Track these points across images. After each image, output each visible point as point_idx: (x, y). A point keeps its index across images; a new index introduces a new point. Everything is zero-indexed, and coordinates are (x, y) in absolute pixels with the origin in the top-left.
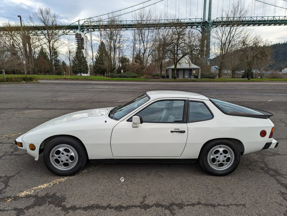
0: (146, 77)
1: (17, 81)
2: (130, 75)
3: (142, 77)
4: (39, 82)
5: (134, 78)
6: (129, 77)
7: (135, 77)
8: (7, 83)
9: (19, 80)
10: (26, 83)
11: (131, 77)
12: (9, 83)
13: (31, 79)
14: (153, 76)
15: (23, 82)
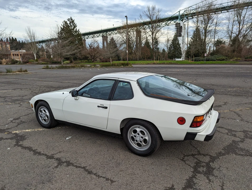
0: (235, 60)
1: (118, 66)
2: (217, 58)
3: (231, 60)
4: (132, 67)
5: (221, 61)
6: (215, 61)
7: (223, 60)
8: (112, 67)
9: (119, 65)
10: (124, 67)
11: (218, 60)
12: (113, 67)
13: (127, 64)
14: (246, 58)
15: (121, 67)
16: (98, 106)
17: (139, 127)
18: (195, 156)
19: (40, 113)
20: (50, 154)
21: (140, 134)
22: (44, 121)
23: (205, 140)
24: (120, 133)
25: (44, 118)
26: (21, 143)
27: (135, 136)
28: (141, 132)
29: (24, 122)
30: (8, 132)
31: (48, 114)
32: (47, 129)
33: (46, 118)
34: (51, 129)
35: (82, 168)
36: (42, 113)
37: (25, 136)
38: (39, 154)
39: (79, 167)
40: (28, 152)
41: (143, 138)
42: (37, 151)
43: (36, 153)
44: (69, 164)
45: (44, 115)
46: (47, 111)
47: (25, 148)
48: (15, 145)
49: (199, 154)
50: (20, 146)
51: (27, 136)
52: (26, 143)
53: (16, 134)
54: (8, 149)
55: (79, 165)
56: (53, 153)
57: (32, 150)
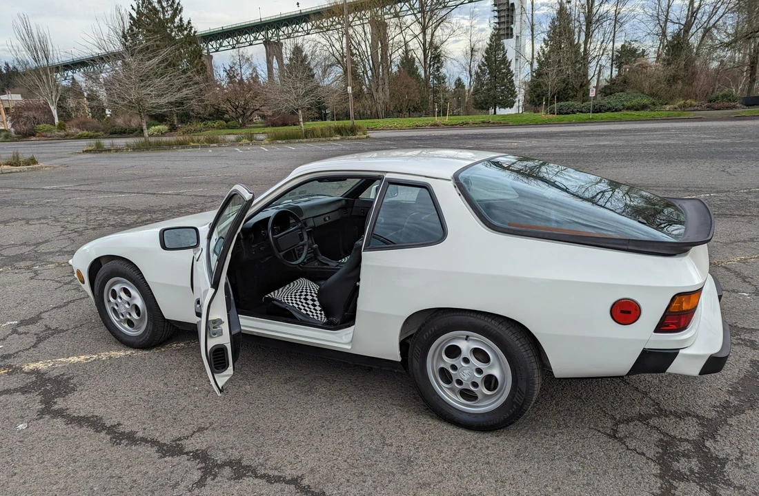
17: (467, 338)
18: (651, 422)
19: (111, 299)
20: (167, 440)
21: (473, 360)
22: (126, 326)
24: (399, 359)
25: (128, 316)
26: (60, 403)
27: (454, 367)
28: (476, 352)
29: (57, 331)
30: (10, 366)
31: (139, 301)
32: (140, 353)
33: (135, 316)
34: (154, 350)
35: (289, 482)
36: (119, 300)
37: (69, 378)
38: (131, 438)
39: (279, 479)
40: (89, 436)
41: (485, 373)
42: (121, 429)
43: (119, 436)
44: (240, 470)
45: (127, 306)
46: (134, 292)
47: (80, 421)
48: (42, 413)
49: (662, 413)
50: (60, 413)
51: (75, 380)
52: (76, 404)
53: (36, 372)
54: (20, 426)
55: (276, 473)
56: (176, 434)
57: (103, 427)
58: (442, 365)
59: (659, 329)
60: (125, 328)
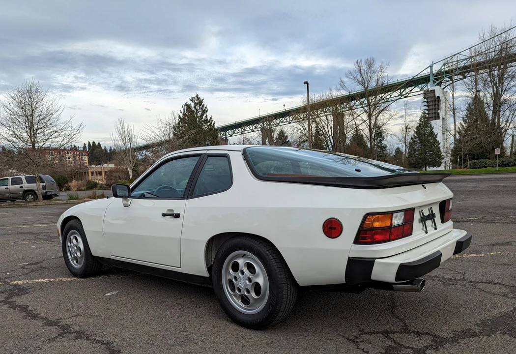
16: (164, 215)
19: (69, 244)
20: (54, 319)
22: (75, 262)
23: (397, 278)
24: (206, 275)
25: (75, 255)
26: (14, 299)
27: (236, 278)
29: (45, 268)
31: (82, 246)
32: (79, 279)
33: (79, 254)
34: (88, 279)
35: (103, 344)
36: (72, 244)
37: (29, 288)
38: (36, 317)
39: (98, 342)
40: (15, 313)
42: (34, 312)
43: (30, 315)
44: (81, 335)
45: (75, 248)
46: (79, 239)
47: (16, 307)
49: (406, 330)
50: (9, 303)
51: (32, 289)
52: (22, 300)
55: (100, 339)
56: (62, 316)
57: (26, 311)
58: (229, 277)
59: (357, 241)
60: (74, 263)
